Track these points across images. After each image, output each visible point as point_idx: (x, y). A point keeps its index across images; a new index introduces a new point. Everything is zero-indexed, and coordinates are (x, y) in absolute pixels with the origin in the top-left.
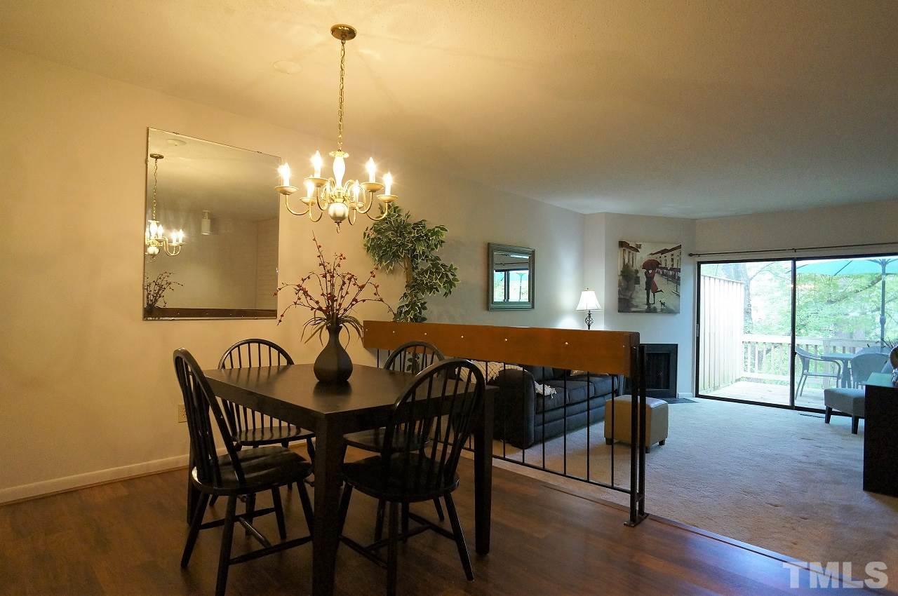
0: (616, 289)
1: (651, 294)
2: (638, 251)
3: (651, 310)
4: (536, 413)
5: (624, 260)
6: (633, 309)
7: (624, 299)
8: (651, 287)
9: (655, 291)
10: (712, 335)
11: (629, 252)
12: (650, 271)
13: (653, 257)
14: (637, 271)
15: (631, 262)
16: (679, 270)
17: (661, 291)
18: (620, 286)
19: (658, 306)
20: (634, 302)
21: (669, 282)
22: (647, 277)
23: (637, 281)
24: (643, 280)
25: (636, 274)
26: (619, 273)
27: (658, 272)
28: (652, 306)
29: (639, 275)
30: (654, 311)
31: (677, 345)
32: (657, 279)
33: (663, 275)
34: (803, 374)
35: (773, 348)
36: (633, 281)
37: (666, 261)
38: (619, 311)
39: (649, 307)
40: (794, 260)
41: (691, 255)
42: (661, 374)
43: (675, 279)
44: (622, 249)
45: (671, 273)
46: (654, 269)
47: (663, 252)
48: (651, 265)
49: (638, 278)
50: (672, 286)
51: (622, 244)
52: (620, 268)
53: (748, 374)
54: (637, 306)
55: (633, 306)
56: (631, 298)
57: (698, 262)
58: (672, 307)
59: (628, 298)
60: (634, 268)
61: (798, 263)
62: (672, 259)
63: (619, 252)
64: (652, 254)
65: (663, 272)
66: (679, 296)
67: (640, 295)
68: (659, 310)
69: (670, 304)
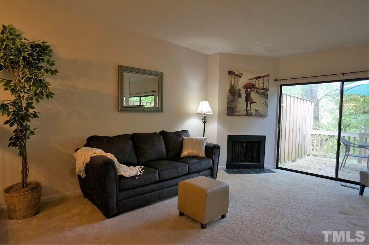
0: (226, 101)
1: (249, 104)
2: (241, 77)
3: (248, 114)
4: (119, 191)
5: (231, 82)
6: (236, 114)
7: (231, 107)
8: (248, 99)
9: (252, 103)
10: (291, 130)
11: (235, 78)
12: (249, 90)
13: (251, 81)
14: (240, 90)
15: (236, 84)
16: (268, 90)
17: (255, 102)
18: (228, 99)
19: (253, 112)
20: (237, 110)
21: (261, 97)
22: (246, 94)
23: (240, 96)
24: (244, 95)
25: (239, 92)
26: (228, 91)
27: (254, 91)
28: (249, 112)
29: (241, 92)
30: (251, 115)
31: (265, 136)
32: (253, 95)
33: (257, 92)
34: (346, 155)
35: (329, 138)
36: (237, 96)
37: (259, 84)
38: (228, 115)
39: (247, 113)
40: (343, 81)
41: (276, 80)
42: (255, 154)
43: (265, 96)
44: (230, 75)
45: (262, 91)
46: (251, 89)
47: (258, 78)
48: (249, 87)
49: (240, 94)
50: (262, 99)
51: (230, 72)
52: (228, 88)
53: (314, 152)
54: (239, 112)
55: (236, 112)
56: (235, 106)
57: (281, 85)
58: (262, 113)
59: (233, 107)
60: (238, 88)
61: (345, 83)
62: (263, 83)
63: (228, 77)
64: (249, 79)
65: (257, 91)
66: (267, 106)
67: (241, 105)
68: (253, 115)
69: (261, 110)
